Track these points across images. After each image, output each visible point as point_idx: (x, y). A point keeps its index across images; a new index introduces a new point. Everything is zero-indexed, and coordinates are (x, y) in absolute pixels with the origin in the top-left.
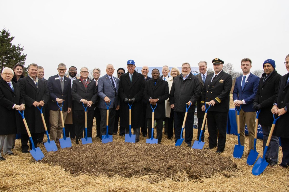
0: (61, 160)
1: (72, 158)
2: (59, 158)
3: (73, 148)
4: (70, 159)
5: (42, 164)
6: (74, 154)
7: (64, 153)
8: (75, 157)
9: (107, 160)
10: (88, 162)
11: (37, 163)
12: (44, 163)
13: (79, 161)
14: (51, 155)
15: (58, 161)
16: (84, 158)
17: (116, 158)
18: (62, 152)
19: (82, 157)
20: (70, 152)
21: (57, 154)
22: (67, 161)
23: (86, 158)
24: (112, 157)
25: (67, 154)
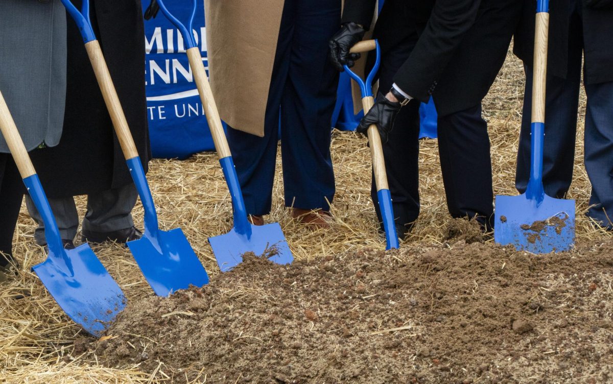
0: (219, 351)
1: (293, 343)
2: (211, 338)
3: (307, 269)
4: (282, 348)
5: (96, 368)
6: (311, 318)
7: (246, 303)
8: (312, 335)
9: (534, 373)
10: (396, 376)
11: (69, 361)
12: (113, 365)
13: (340, 365)
14: (156, 316)
15: (204, 358)
16: (373, 350)
17: (598, 368)
18: (230, 300)
19: (362, 339)
20: (284, 298)
21: (195, 310)
22: (263, 364)
23: (389, 348)
24: (568, 357)
25: (265, 317)
